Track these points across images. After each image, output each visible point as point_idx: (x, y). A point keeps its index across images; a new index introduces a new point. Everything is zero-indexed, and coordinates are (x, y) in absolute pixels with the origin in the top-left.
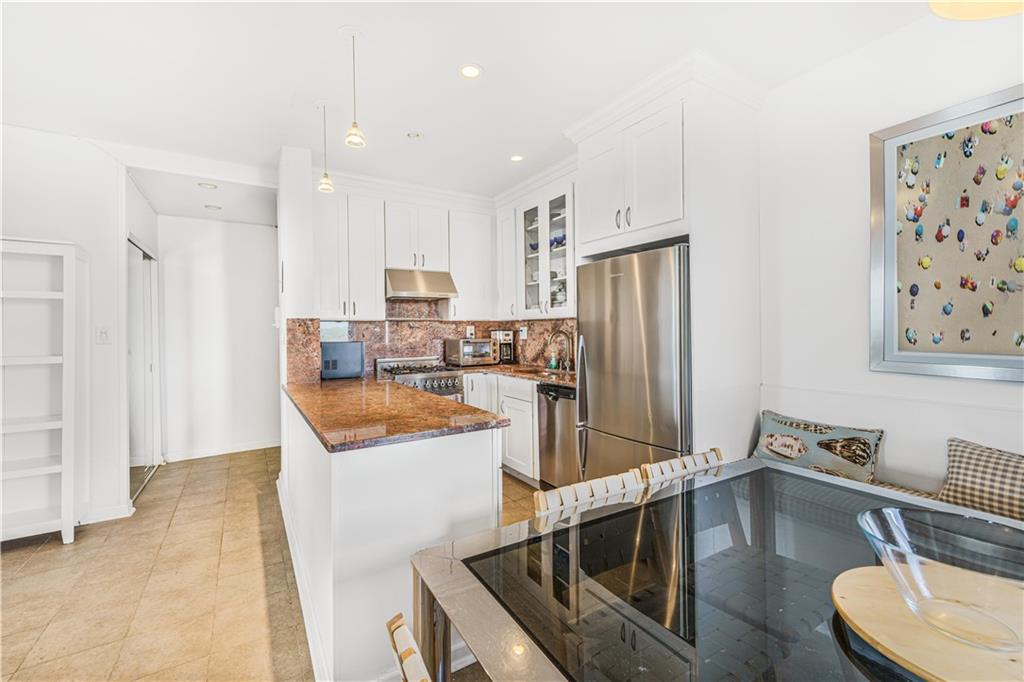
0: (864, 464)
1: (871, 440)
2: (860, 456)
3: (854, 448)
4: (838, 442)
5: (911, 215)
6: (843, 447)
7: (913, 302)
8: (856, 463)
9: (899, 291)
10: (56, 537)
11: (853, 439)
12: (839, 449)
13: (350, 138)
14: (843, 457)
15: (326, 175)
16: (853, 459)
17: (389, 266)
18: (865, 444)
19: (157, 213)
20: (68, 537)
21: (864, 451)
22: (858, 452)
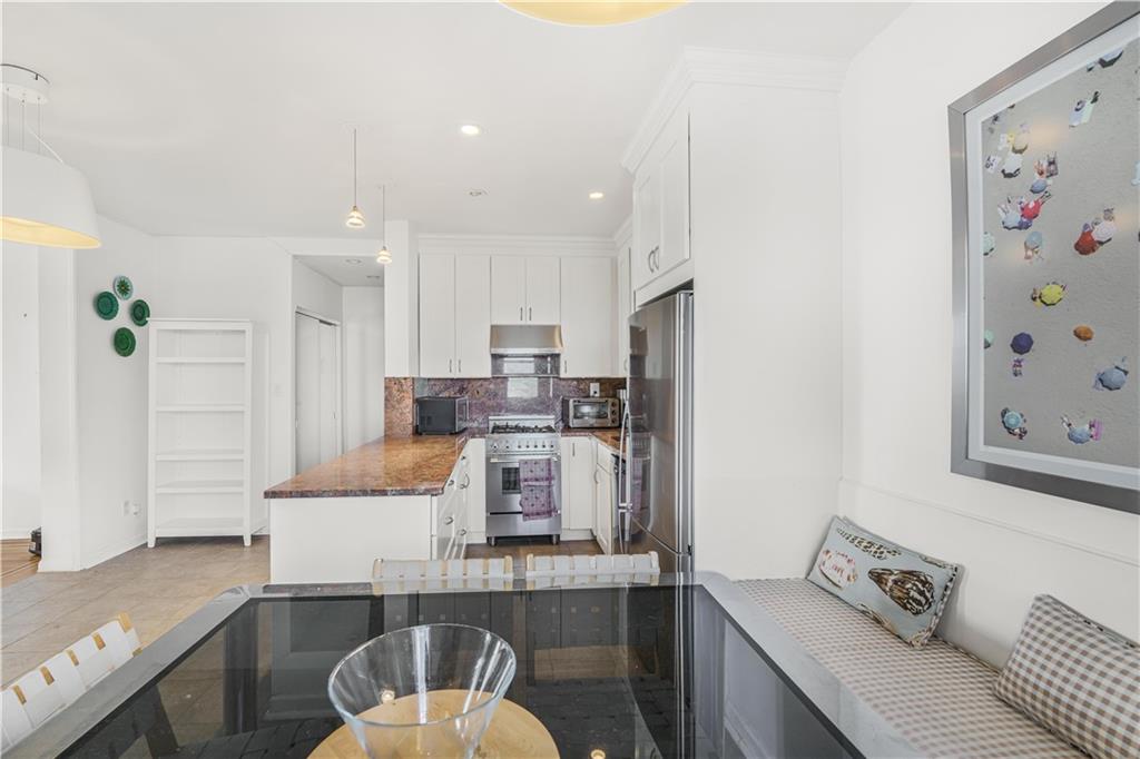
0: (918, 613)
1: (938, 578)
2: (915, 600)
3: (909, 586)
4: (892, 573)
5: (1015, 217)
6: (895, 582)
7: (1018, 363)
8: (906, 608)
9: (987, 345)
10: (238, 540)
11: (911, 573)
12: (890, 584)
13: (351, 220)
14: (892, 597)
15: (385, 248)
16: (904, 602)
17: (495, 323)
18: (924, 583)
19: (341, 285)
20: (247, 542)
21: (922, 593)
22: (912, 593)
